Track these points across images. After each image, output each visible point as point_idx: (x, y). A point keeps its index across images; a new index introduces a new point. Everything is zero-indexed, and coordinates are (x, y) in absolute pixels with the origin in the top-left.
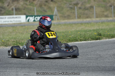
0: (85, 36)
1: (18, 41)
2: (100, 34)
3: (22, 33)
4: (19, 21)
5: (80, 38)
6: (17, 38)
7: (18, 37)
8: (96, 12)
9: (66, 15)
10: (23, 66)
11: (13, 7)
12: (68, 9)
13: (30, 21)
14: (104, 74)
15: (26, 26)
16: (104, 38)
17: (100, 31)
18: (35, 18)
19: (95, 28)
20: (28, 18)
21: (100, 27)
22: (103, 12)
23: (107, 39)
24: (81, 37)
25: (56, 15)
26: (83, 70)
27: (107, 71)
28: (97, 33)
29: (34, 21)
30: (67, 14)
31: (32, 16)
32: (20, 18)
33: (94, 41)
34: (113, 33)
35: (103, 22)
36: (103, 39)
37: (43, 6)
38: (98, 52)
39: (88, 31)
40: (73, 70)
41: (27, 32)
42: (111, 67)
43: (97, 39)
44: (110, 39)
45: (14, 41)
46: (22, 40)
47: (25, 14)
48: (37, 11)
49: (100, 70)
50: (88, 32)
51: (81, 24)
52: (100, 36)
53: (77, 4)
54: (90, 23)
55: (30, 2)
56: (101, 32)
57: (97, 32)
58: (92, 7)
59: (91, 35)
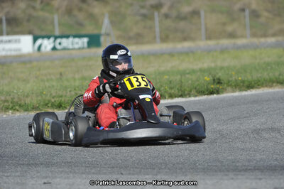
0: (181, 87)
1: (16, 100)
2: (219, 79)
3: (26, 81)
4: (15, 50)
5: (170, 91)
6: (13, 92)
7: (14, 88)
8: (206, 24)
9: (131, 34)
10: (31, 162)
11: (1, 15)
12: (138, 18)
13: (43, 48)
14: (232, 179)
15: (35, 64)
16: (229, 89)
17: (217, 73)
18: (55, 41)
19: (205, 66)
20: (39, 42)
21: (219, 63)
22: (224, 24)
23: (235, 92)
24: (171, 88)
25: (108, 35)
26: (182, 169)
27: (240, 171)
28: (211, 78)
29: (54, 49)
30: (135, 30)
31: (49, 37)
32: (18, 41)
33: (205, 97)
34: (250, 78)
35: (223, 50)
36: (227, 92)
37: (76, 12)
38: (215, 125)
39: (188, 71)
40: (155, 171)
41: (37, 77)
42: (249, 161)
43: (212, 93)
44: (245, 93)
45: (6, 101)
46: (27, 97)
47: (30, 33)
48: (59, 24)
49: (224, 168)
50: (187, 76)
51: (171, 54)
52: (218, 86)
53: (158, 7)
54: (192, 52)
55: (42, 2)
56: (220, 74)
57: (210, 74)
58: (196, 13)
59: (197, 83)
